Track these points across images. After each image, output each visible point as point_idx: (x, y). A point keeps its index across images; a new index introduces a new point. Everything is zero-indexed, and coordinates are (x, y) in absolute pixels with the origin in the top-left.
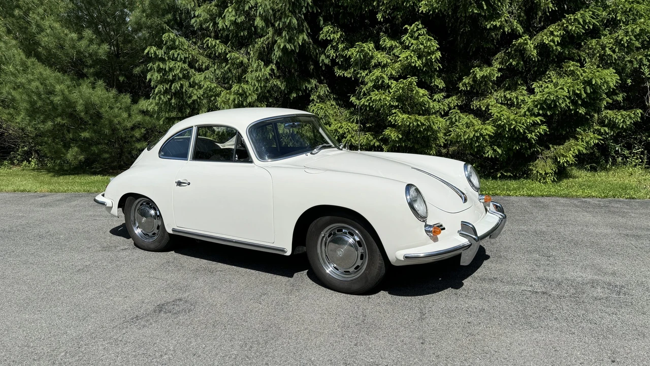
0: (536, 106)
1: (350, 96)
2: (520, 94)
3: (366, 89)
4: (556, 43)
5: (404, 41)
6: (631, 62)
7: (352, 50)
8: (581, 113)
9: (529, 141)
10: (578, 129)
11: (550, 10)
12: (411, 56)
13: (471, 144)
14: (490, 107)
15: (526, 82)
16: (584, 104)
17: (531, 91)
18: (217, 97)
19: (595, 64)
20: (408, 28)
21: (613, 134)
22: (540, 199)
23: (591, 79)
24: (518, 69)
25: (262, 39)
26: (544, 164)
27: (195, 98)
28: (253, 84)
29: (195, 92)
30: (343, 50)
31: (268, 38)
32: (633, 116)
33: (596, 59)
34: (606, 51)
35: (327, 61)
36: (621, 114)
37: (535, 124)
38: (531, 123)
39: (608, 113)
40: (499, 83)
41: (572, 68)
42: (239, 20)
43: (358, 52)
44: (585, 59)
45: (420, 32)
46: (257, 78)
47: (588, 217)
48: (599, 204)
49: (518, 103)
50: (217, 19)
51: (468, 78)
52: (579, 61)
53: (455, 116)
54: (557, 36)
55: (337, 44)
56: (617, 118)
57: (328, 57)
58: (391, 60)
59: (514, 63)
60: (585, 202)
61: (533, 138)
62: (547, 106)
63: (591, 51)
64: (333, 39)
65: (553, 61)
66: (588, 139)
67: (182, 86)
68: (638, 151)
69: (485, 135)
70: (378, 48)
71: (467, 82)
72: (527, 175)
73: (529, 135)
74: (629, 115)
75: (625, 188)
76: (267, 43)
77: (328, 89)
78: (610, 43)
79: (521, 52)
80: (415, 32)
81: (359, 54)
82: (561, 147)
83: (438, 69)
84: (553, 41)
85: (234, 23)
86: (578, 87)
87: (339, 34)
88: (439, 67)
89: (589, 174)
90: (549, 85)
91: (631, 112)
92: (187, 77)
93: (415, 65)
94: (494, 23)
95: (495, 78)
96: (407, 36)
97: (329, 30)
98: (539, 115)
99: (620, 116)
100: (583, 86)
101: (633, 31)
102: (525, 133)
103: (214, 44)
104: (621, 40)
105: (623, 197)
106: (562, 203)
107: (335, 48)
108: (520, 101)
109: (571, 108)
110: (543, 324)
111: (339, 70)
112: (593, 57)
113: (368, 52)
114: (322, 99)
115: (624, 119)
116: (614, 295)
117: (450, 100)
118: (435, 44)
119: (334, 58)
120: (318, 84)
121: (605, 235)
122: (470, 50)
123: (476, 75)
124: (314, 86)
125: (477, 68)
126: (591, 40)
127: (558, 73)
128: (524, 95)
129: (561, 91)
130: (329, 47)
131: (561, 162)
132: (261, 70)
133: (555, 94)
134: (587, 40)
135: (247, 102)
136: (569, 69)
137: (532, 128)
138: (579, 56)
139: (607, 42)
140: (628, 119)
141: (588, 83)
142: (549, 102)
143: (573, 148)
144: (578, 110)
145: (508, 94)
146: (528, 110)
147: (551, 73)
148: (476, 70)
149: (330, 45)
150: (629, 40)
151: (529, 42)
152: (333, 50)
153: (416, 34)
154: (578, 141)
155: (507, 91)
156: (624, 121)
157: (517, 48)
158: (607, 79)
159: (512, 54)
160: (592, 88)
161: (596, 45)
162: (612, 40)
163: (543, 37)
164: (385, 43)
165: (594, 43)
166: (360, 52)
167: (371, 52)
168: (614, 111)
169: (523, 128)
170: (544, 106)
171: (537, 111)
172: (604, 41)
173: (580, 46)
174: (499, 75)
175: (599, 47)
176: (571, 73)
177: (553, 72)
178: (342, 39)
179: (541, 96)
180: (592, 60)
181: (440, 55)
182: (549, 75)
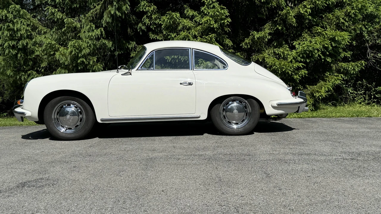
0: (299, 56)
2: (284, 50)
4: (309, 13)
5: (203, 11)
6: (354, 30)
7: (164, 17)
8: (328, 61)
10: (326, 74)
12: (210, 20)
14: (265, 59)
15: (287, 43)
16: (330, 55)
17: (293, 48)
18: (56, 52)
19: (333, 29)
20: (206, 1)
21: (347, 79)
23: (335, 37)
24: (283, 32)
25: (92, 11)
27: (37, 53)
28: (87, 42)
29: (37, 49)
30: (156, 19)
31: (96, 10)
32: (359, 65)
33: (334, 26)
34: (340, 20)
35: (143, 28)
36: (351, 65)
37: (299, 69)
38: (296, 67)
39: (342, 64)
40: (269, 43)
41: (320, 31)
43: (168, 19)
44: (326, 26)
45: (214, 4)
46: (91, 37)
49: (284, 56)
51: (248, 39)
52: (322, 27)
54: (309, 8)
55: (151, 15)
56: (349, 67)
57: (144, 24)
58: (194, 25)
59: (280, 28)
61: (298, 79)
62: (307, 55)
63: (330, 21)
64: (148, 11)
65: (306, 28)
66: (333, 80)
67: (27, 43)
68: (361, 92)
70: (183, 16)
71: (248, 42)
73: (295, 76)
74: (357, 65)
76: (96, 13)
78: (342, 15)
79: (284, 20)
80: (211, 4)
81: (169, 20)
82: (316, 87)
83: (228, 32)
84: (306, 12)
86: (327, 42)
87: (152, 7)
89: (333, 107)
90: (305, 42)
91: (358, 63)
92: (30, 37)
93: (213, 27)
95: (267, 40)
96: (205, 7)
97: (145, 4)
98: (301, 62)
99: (351, 66)
100: (330, 42)
101: (356, 6)
102: (292, 74)
103: (53, 11)
105: (364, 116)
106: (325, 120)
107: (150, 18)
108: (285, 54)
109: (322, 57)
110: (367, 174)
111: (153, 34)
112: (332, 25)
113: (176, 19)
115: (354, 67)
118: (226, 12)
119: (149, 25)
120: (136, 45)
121: (368, 132)
122: (249, 20)
123: (254, 36)
124: (134, 46)
125: (255, 32)
126: (329, 13)
127: (309, 35)
128: (287, 51)
129: (315, 44)
130: (145, 17)
131: (317, 96)
132: (93, 30)
133: (312, 46)
134: (326, 14)
135: (82, 54)
136: (318, 31)
137: (296, 72)
138: (323, 24)
139: (340, 15)
140: (356, 68)
141: (333, 40)
142: (308, 52)
143: (324, 86)
144: (326, 59)
145: (277, 51)
146: (294, 58)
147: (305, 35)
148: (254, 33)
149: (146, 16)
150: (354, 13)
151: (291, 12)
152: (148, 19)
153: (212, 6)
154: (326, 82)
155: (275, 48)
156: (354, 69)
157: (282, 17)
158: (345, 37)
159: (278, 22)
160: (335, 43)
161: (333, 17)
162: (343, 13)
163: (299, 9)
164: (188, 13)
165: (331, 16)
166: (170, 19)
167: (178, 19)
168: (346, 63)
169: (291, 71)
170: (304, 56)
171: (300, 59)
172: (338, 14)
173: (322, 18)
174: (270, 38)
175: (335, 18)
176: (319, 34)
177: (306, 34)
178: (155, 11)
179: (302, 48)
180: (331, 27)
181: (230, 20)
182: (304, 37)
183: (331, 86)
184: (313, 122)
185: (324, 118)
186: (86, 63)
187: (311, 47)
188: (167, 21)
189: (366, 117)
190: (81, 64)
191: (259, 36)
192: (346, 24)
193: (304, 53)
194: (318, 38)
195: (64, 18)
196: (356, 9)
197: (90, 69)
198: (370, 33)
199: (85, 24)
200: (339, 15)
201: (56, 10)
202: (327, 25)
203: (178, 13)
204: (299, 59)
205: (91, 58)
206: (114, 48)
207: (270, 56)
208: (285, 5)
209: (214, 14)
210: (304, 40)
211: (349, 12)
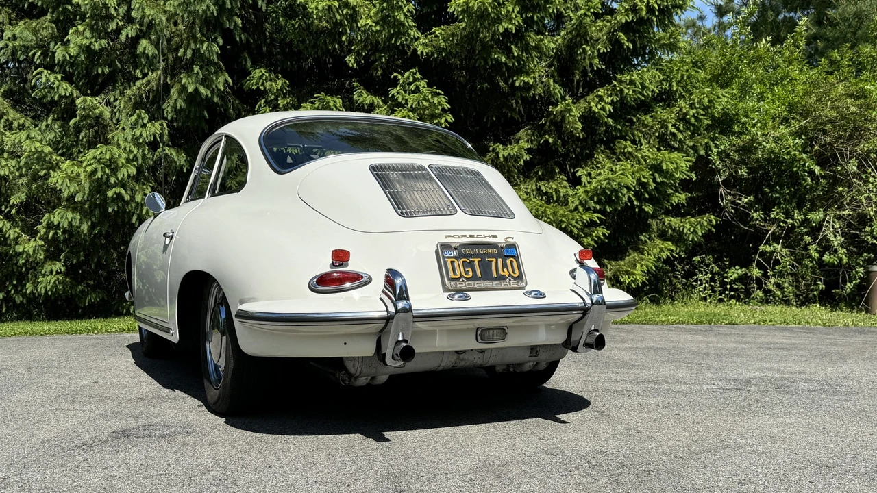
0: (592, 198)
2: (559, 185)
4: (608, 113)
5: (393, 95)
6: (694, 148)
7: (307, 106)
8: (648, 212)
10: (642, 238)
11: (595, 68)
12: (409, 116)
15: (563, 171)
16: (652, 200)
17: (575, 181)
18: (51, 171)
19: (654, 146)
20: (399, 77)
23: (661, 163)
24: (556, 149)
25: (138, 83)
27: (2, 172)
29: (4, 163)
30: (286, 109)
31: (149, 82)
32: (705, 223)
33: (655, 140)
34: (667, 128)
37: (592, 224)
38: (587, 221)
39: (671, 220)
41: (630, 149)
42: (97, 46)
43: (317, 108)
44: (640, 140)
45: (418, 83)
46: (138, 138)
49: (558, 197)
50: (52, 45)
51: (486, 159)
52: (634, 142)
54: (608, 103)
55: (276, 99)
56: (684, 227)
59: (551, 140)
61: (590, 245)
62: (606, 197)
63: (647, 129)
64: (269, 89)
65: (601, 141)
66: (657, 250)
73: (585, 240)
74: (700, 222)
76: (148, 88)
78: (672, 118)
79: (558, 125)
80: (410, 84)
82: (622, 263)
84: (603, 109)
85: (87, 50)
86: (645, 174)
87: (280, 83)
90: (602, 172)
91: (703, 218)
94: (526, 80)
95: (522, 162)
96: (398, 89)
97: (263, 74)
98: (595, 211)
99: (688, 224)
100: (650, 173)
101: (699, 102)
102: (579, 236)
103: (51, 79)
104: (687, 114)
105: (722, 322)
107: (273, 105)
108: (561, 195)
109: (635, 203)
112: (651, 137)
115: (694, 227)
118: (443, 101)
123: (497, 154)
125: (499, 144)
126: (645, 115)
127: (608, 157)
128: (565, 187)
129: (623, 177)
130: (263, 102)
131: (627, 282)
132: (144, 126)
133: (618, 181)
134: (640, 115)
135: (117, 179)
136: (626, 150)
137: (587, 230)
138: (633, 135)
139: (668, 118)
140: (699, 228)
141: (656, 168)
142: (609, 193)
143: (639, 263)
144: (643, 207)
145: (543, 186)
146: (581, 203)
147: (601, 157)
148: (498, 146)
149: (264, 100)
150: (696, 115)
151: (574, 109)
152: (269, 107)
153: (413, 87)
154: (644, 255)
155: (541, 181)
156: (694, 231)
157: (554, 118)
158: (679, 164)
159: (547, 127)
160: (660, 176)
161: (653, 121)
162: (673, 115)
163: (589, 103)
164: (361, 98)
165: (650, 120)
168: (678, 218)
169: (577, 228)
170: (601, 199)
171: (594, 205)
172: (663, 116)
173: (632, 123)
174: (528, 159)
175: (658, 124)
176: (628, 156)
177: (603, 156)
178: (285, 91)
179: (598, 184)
180: (649, 142)
181: (452, 118)
182: (597, 160)
183: (652, 263)
184: (629, 332)
185: (645, 324)
186: (127, 197)
187: (615, 181)
189: (727, 324)
190: (113, 199)
191: (507, 154)
192: (680, 136)
193: (601, 194)
194: (626, 164)
195: (75, 95)
196: (699, 108)
197: (134, 213)
198: (723, 155)
199: (124, 111)
200: (665, 118)
201: (59, 77)
202: (642, 138)
203: (338, 98)
204: (592, 204)
205: (137, 188)
207: (530, 196)
208: (561, 94)
209: (418, 103)
210: (598, 168)
211: (684, 113)
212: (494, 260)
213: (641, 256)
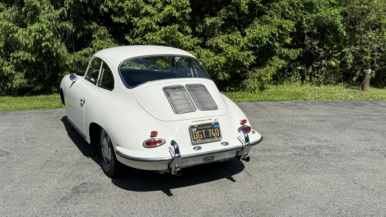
0: (250, 42)
1: (125, 35)
2: (237, 36)
3: (139, 32)
4: (260, 1)
6: (296, 17)
7: (127, 2)
9: (245, 67)
12: (172, 9)
13: (212, 69)
14: (218, 44)
15: (239, 29)
17: (244, 35)
22: (258, 103)
23: (282, 25)
24: (235, 18)
26: (253, 82)
32: (299, 52)
33: (279, 15)
34: (285, 9)
35: (106, 10)
36: (292, 51)
37: (248, 56)
39: (284, 50)
40: (224, 29)
41: (269, 19)
44: (273, 15)
47: (291, 112)
48: (291, 104)
49: (237, 42)
51: (202, 24)
52: (270, 16)
53: (198, 51)
56: (290, 54)
57: (107, 6)
58: (156, 11)
60: (282, 103)
63: (276, 10)
66: (277, 64)
69: (221, 63)
72: (244, 88)
73: (245, 63)
75: (299, 94)
77: (107, 30)
78: (287, 5)
82: (263, 71)
83: (188, 19)
86: (274, 30)
88: (189, 18)
89: (275, 86)
90: (256, 30)
91: (298, 50)
93: (175, 15)
100: (277, 29)
102: (243, 61)
104: (294, 3)
106: (271, 105)
109: (270, 43)
110: (312, 170)
111: (116, 18)
112: (278, 13)
113: (140, 3)
114: (102, 37)
116: (333, 152)
117: (194, 39)
118: (187, 2)
119: (112, 7)
120: (98, 26)
121: (307, 121)
123: (206, 22)
124: (96, 27)
127: (259, 24)
128: (240, 37)
132: (52, 11)
134: (274, 3)
135: (46, 38)
136: (267, 20)
138: (270, 13)
140: (296, 54)
141: (280, 27)
143: (270, 71)
145: (230, 36)
146: (245, 44)
150: (298, 3)
152: (111, 1)
155: (229, 34)
156: (294, 55)
158: (290, 25)
160: (281, 30)
162: (288, 3)
165: (278, 5)
166: (133, 4)
167: (141, 4)
168: (287, 49)
169: (242, 58)
170: (254, 42)
171: (251, 45)
172: (284, 3)
174: (223, 23)
175: (281, 8)
176: (268, 22)
177: (257, 22)
179: (253, 35)
180: (277, 15)
181: (191, 10)
182: (254, 25)
183: (275, 70)
185: (270, 101)
186: (50, 46)
188: (131, 6)
189: (303, 100)
190: (44, 47)
192: (290, 13)
193: (254, 40)
194: (266, 26)
197: (55, 52)
198: (308, 21)
199: (45, 4)
205: (55, 41)
206: (75, 30)
207: (224, 41)
209: (176, 3)
210: (254, 28)
211: (292, 2)
212: (210, 130)
213: (270, 67)
